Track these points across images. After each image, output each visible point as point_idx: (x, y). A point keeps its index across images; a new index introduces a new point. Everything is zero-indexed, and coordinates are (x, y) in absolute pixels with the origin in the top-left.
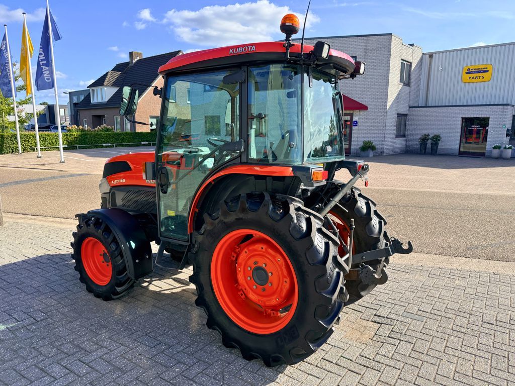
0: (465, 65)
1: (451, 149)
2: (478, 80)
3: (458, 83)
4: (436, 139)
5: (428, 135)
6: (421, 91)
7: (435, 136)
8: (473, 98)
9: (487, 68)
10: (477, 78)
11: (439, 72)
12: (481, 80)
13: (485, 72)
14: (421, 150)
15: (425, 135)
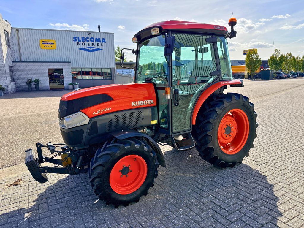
0: (40, 39)
1: (46, 87)
2: (49, 48)
3: (38, 48)
4: (37, 82)
5: (31, 79)
6: (15, 52)
7: (36, 79)
8: (49, 58)
9: (53, 42)
10: (48, 46)
11: (25, 41)
12: (51, 48)
13: (52, 44)
14: (29, 89)
15: (29, 79)
